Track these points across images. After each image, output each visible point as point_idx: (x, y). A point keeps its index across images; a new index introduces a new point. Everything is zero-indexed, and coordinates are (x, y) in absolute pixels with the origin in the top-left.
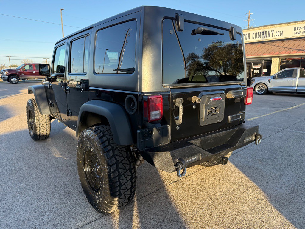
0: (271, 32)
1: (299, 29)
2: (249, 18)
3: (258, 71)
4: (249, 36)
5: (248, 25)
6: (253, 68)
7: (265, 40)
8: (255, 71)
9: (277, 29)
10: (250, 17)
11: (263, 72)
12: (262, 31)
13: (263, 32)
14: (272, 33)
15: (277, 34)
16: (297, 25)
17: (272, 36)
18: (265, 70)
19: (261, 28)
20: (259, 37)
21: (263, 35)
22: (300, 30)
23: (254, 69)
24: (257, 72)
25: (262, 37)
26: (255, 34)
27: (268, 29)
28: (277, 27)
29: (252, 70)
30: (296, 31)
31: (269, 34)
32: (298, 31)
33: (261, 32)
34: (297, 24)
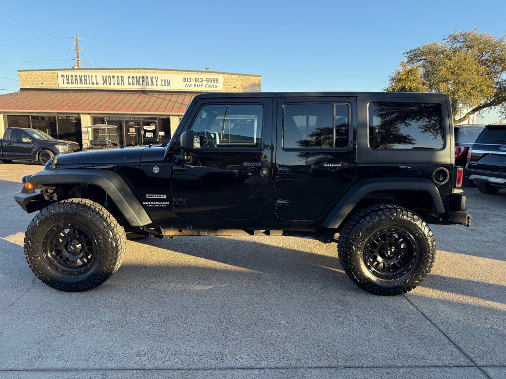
0: (154, 79)
1: (189, 80)
2: (77, 45)
3: (152, 133)
4: (122, 81)
5: (78, 57)
6: (144, 129)
7: (147, 90)
8: (147, 133)
9: (162, 76)
10: (79, 45)
11: (159, 136)
12: (141, 75)
13: (143, 77)
14: (157, 81)
15: (163, 83)
16: (187, 76)
17: (157, 85)
18: (162, 133)
19: (139, 70)
20: (138, 83)
21: (143, 81)
22: (190, 82)
23: (146, 131)
24: (150, 135)
25: (143, 85)
26: (131, 77)
27: (150, 74)
28: (162, 73)
29: (142, 132)
30: (186, 83)
31: (152, 81)
32: (190, 83)
33: (140, 77)
34: (186, 73)
